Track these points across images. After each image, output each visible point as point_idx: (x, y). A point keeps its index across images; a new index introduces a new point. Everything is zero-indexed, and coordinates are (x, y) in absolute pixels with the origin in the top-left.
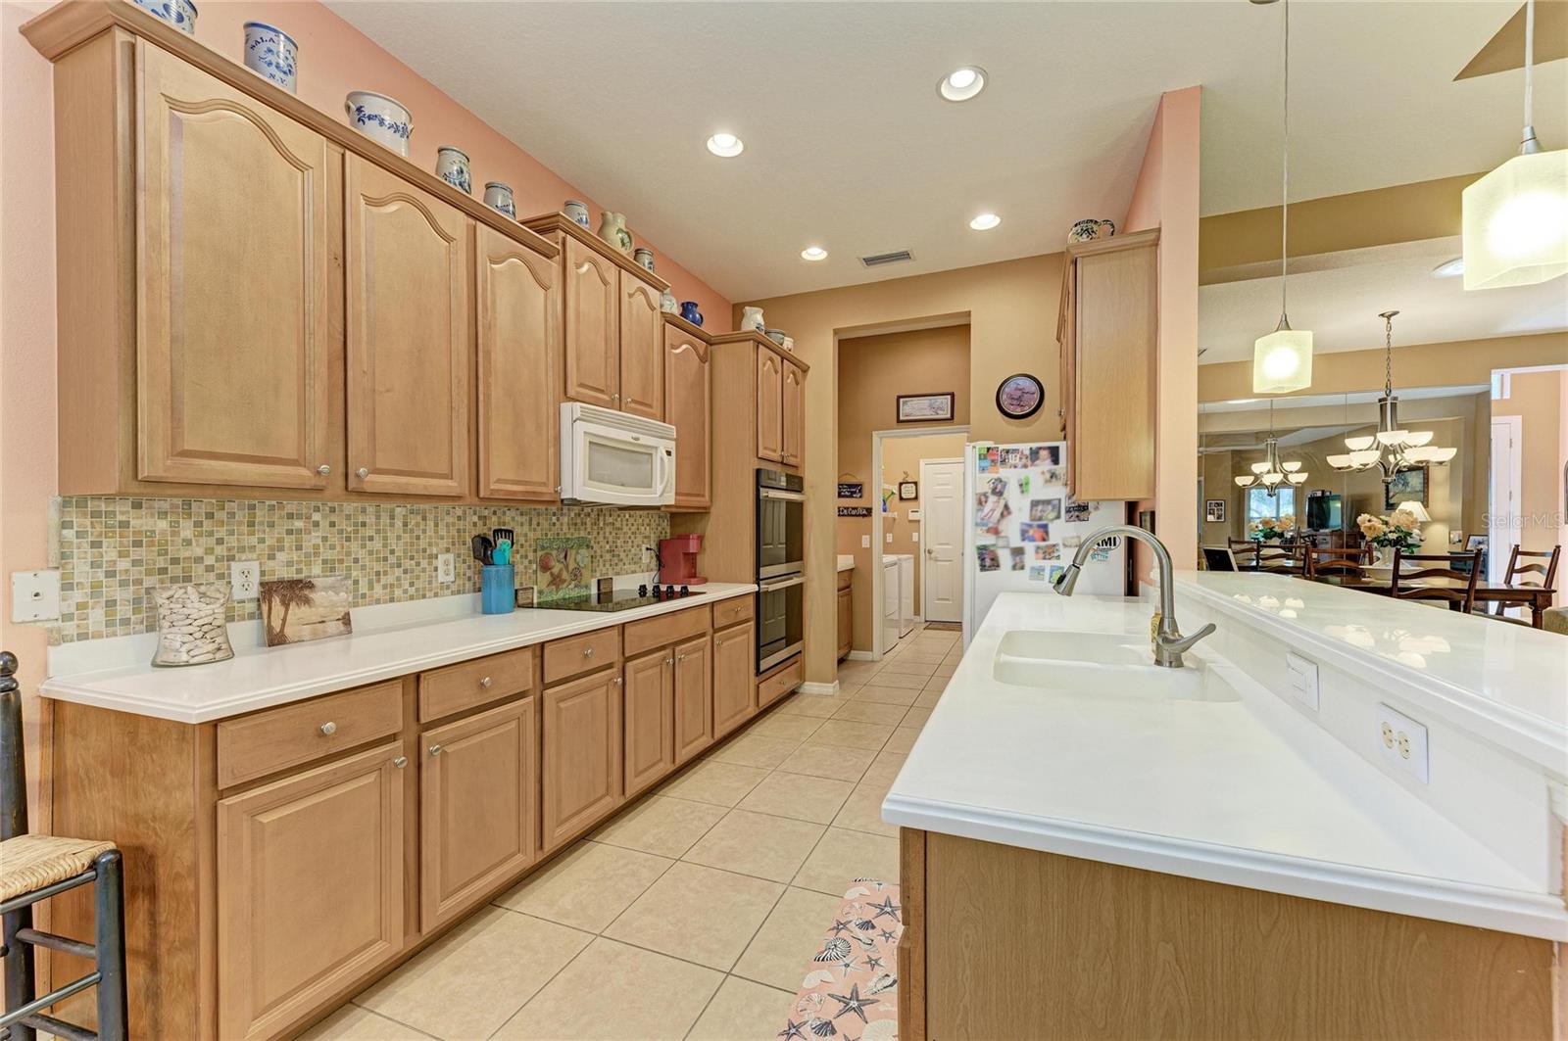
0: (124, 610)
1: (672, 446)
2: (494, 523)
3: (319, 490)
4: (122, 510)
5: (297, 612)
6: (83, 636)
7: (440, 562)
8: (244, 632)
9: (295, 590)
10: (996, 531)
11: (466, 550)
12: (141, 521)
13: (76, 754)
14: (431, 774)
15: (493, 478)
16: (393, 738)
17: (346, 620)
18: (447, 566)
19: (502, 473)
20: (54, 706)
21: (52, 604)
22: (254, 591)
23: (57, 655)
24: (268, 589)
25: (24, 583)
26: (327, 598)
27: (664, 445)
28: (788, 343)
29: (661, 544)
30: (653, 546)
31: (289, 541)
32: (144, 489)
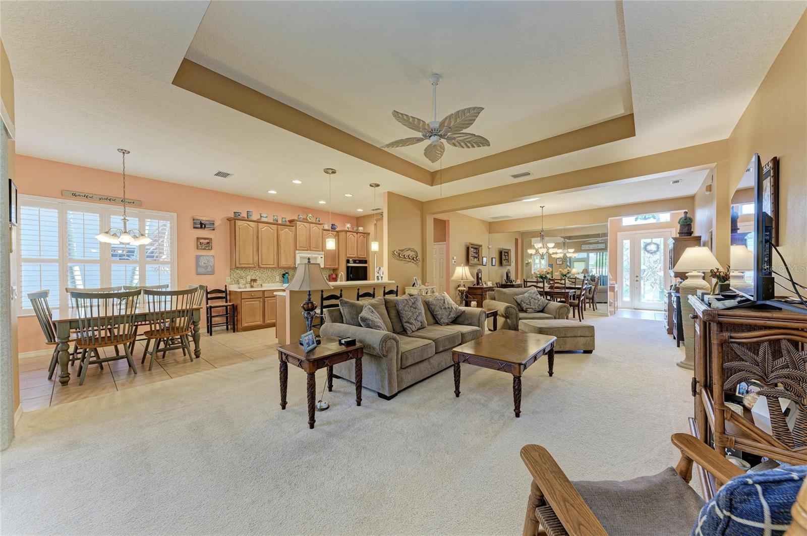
0: (236, 281)
1: (323, 256)
2: (287, 271)
3: (255, 267)
4: (236, 270)
5: (255, 283)
6: (232, 284)
7: (277, 278)
8: (248, 285)
9: (255, 280)
10: (378, 273)
11: (281, 276)
12: (238, 271)
13: (232, 297)
14: (266, 303)
15: (281, 264)
16: (260, 298)
17: (261, 285)
18: (278, 278)
19: (283, 263)
20: (230, 291)
21: (229, 280)
22: (250, 280)
23: (231, 286)
24: (251, 280)
25: (227, 278)
26: (259, 282)
27: (320, 256)
28: (361, 229)
29: (329, 276)
30: (327, 276)
31: (254, 274)
32: (237, 268)
